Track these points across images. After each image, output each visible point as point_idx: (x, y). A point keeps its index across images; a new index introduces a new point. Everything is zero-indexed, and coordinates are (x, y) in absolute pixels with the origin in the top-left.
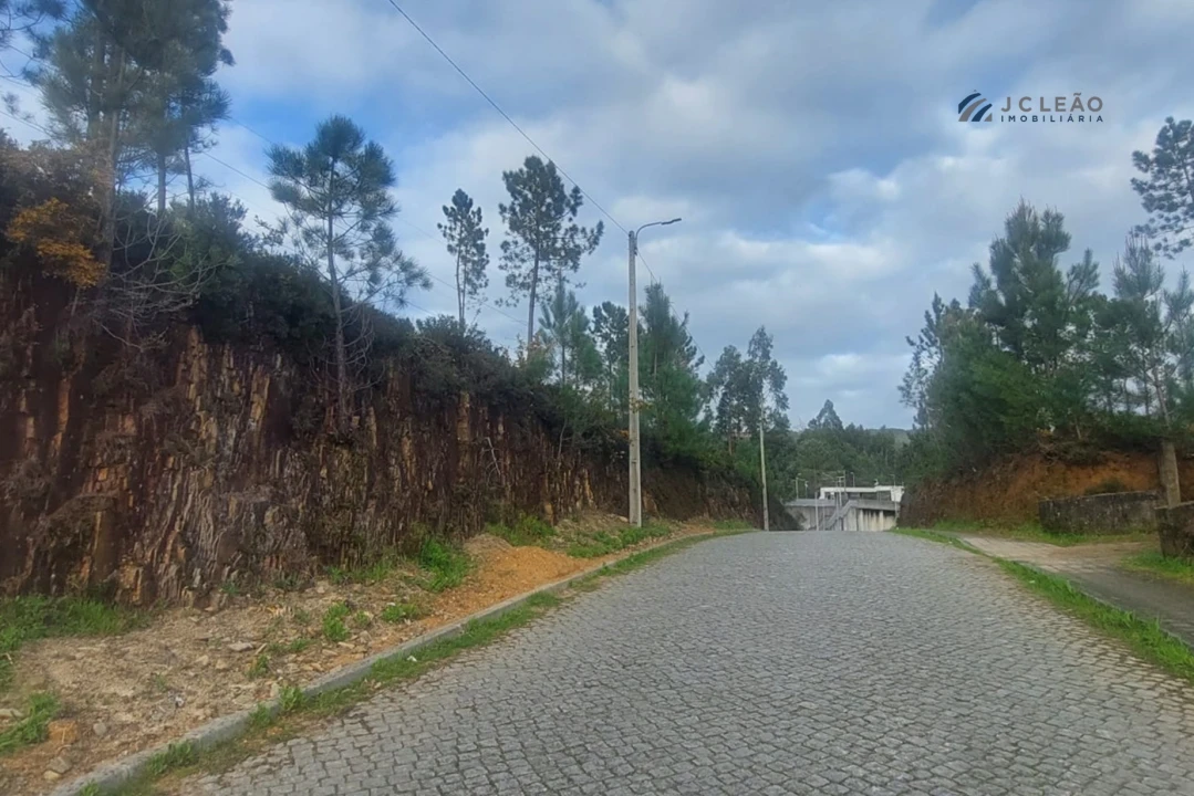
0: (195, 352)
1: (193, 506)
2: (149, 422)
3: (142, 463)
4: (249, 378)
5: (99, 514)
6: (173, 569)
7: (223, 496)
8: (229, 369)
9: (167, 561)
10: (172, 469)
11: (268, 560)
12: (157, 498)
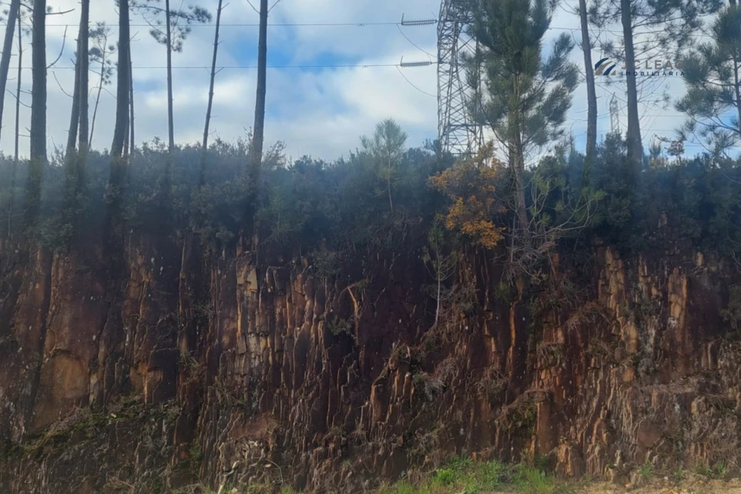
0: (611, 269)
1: (615, 398)
2: (574, 332)
3: (569, 364)
4: (664, 281)
5: (538, 405)
6: (597, 449)
7: (645, 388)
8: (644, 277)
9: (593, 441)
10: (594, 368)
11: (693, 447)
12: (585, 391)
